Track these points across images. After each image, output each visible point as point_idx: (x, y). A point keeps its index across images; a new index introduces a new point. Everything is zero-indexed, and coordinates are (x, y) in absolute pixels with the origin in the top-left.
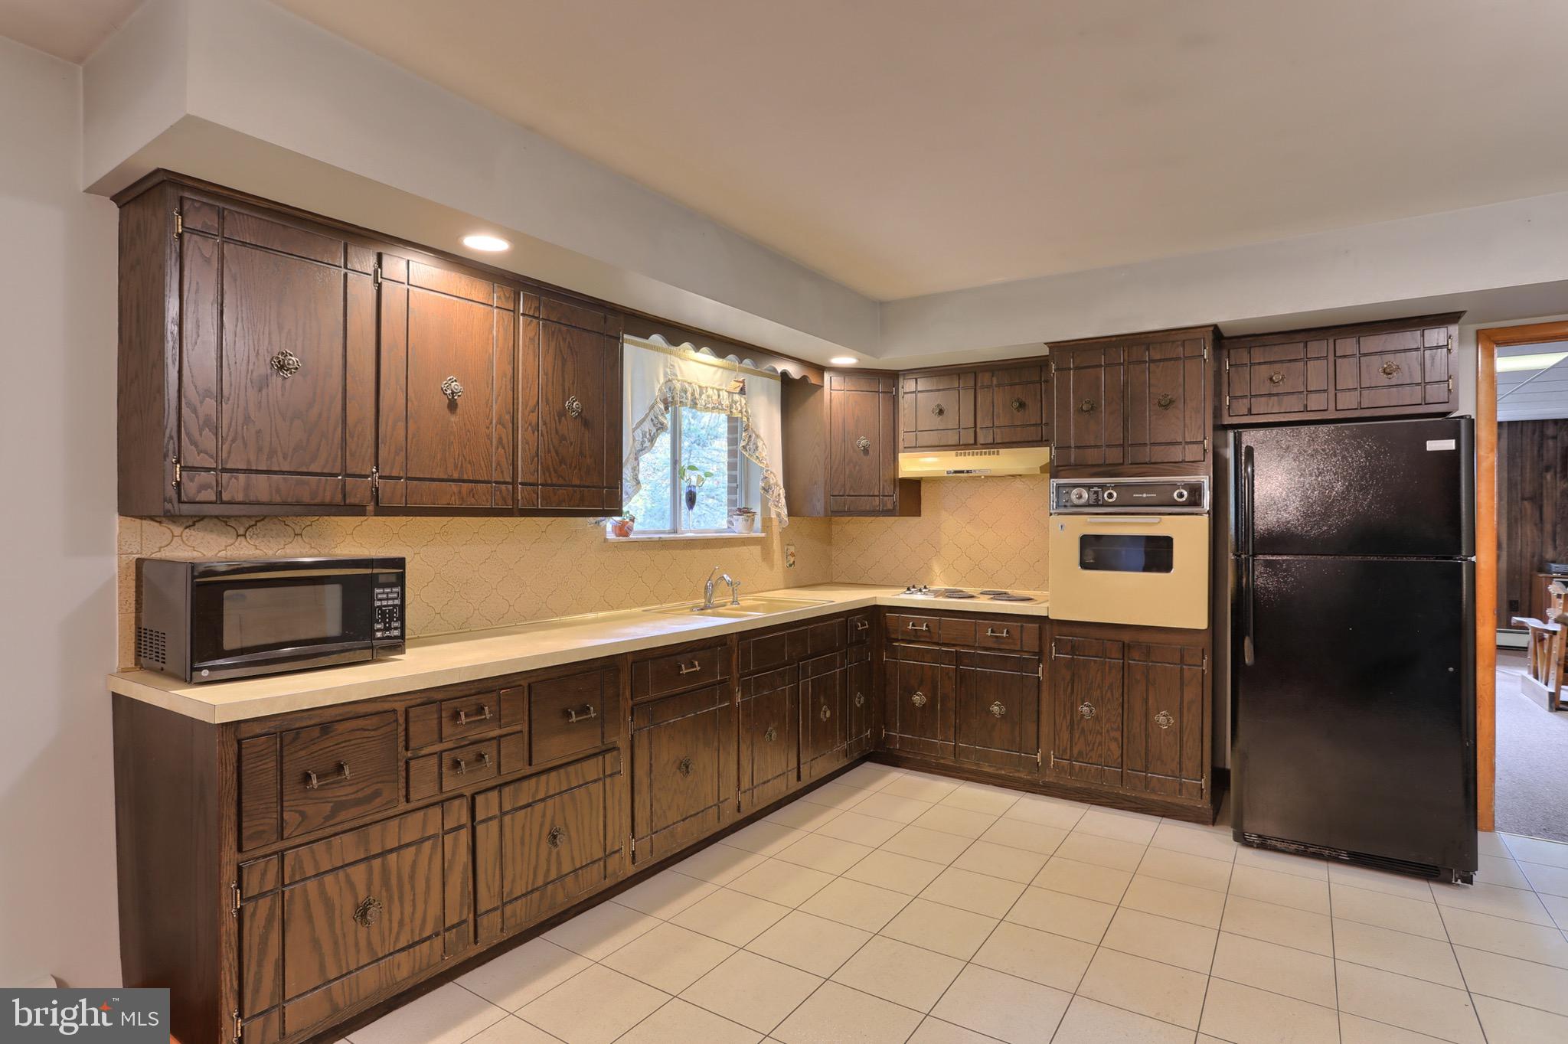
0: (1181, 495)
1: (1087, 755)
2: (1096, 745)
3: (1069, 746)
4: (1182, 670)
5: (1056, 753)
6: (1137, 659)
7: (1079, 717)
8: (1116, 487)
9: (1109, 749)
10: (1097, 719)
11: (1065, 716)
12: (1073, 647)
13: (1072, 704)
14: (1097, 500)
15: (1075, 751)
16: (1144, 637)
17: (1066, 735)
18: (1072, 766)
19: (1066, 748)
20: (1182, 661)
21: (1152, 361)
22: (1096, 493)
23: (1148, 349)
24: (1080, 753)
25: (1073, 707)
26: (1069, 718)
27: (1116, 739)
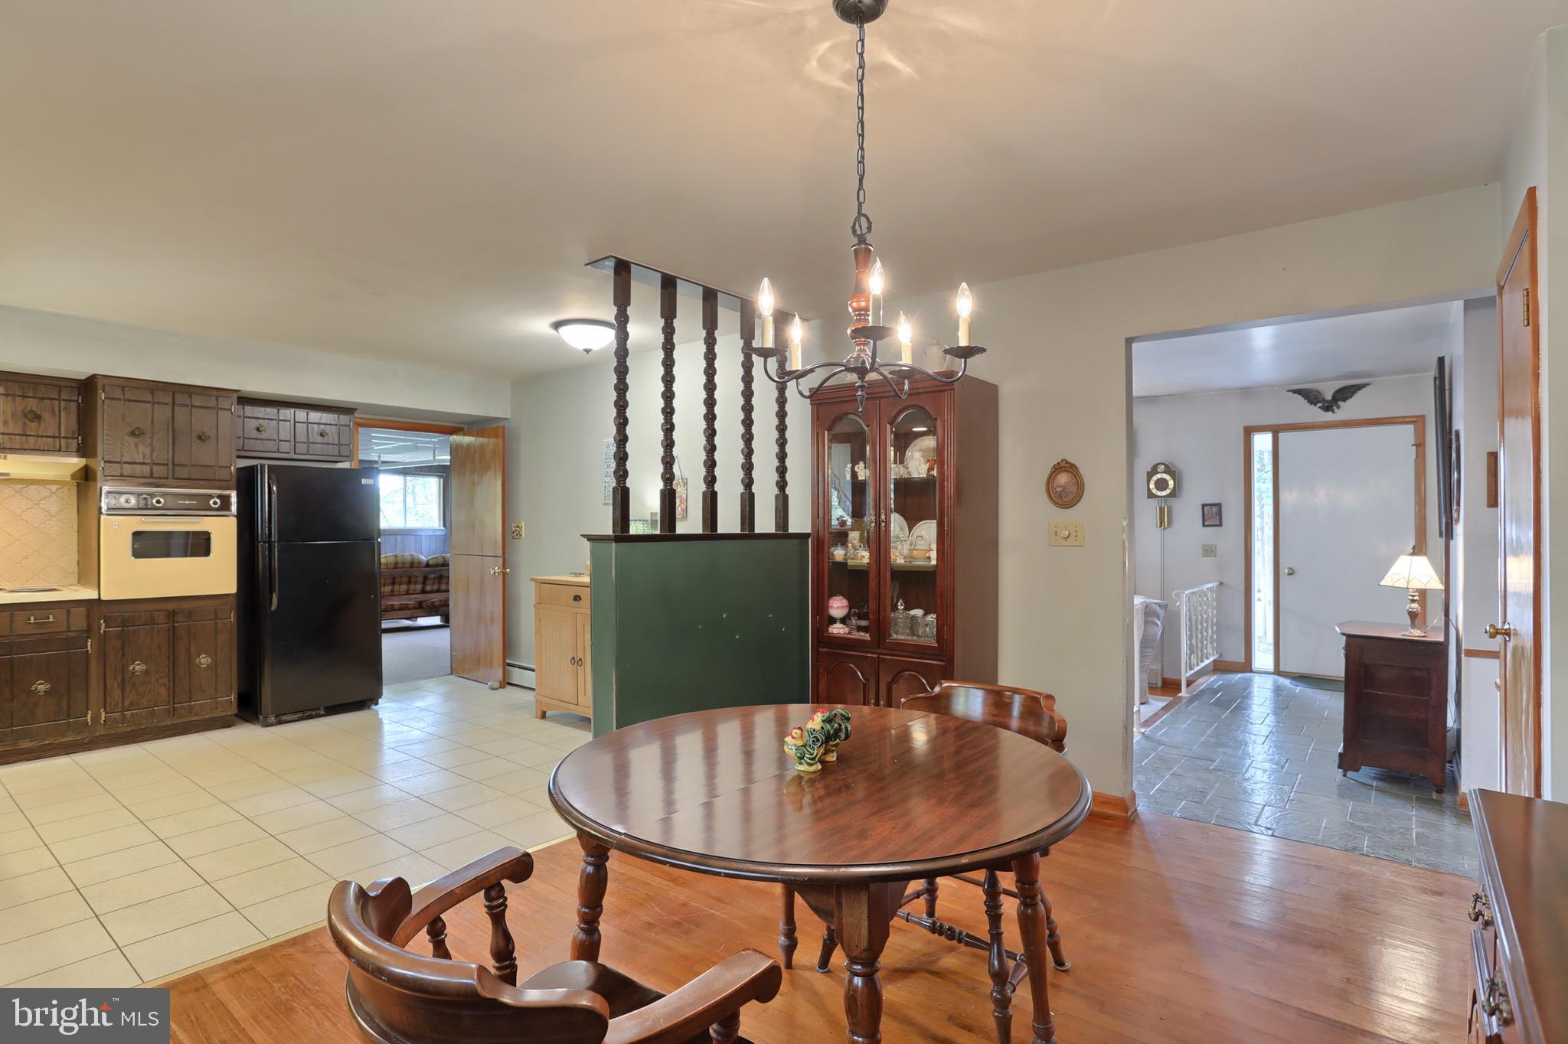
0: (215, 503)
1: (138, 702)
2: (147, 692)
3: (120, 701)
4: (216, 623)
5: (108, 710)
6: (181, 620)
7: (130, 674)
8: (163, 495)
9: (158, 693)
10: (146, 673)
11: (116, 678)
12: (123, 620)
13: (123, 667)
14: (146, 504)
15: (127, 703)
16: (185, 605)
17: (117, 694)
18: (124, 715)
19: (118, 702)
20: (216, 618)
21: (192, 406)
22: (145, 499)
23: (191, 397)
24: (132, 704)
25: (124, 668)
26: (120, 677)
27: (164, 684)
